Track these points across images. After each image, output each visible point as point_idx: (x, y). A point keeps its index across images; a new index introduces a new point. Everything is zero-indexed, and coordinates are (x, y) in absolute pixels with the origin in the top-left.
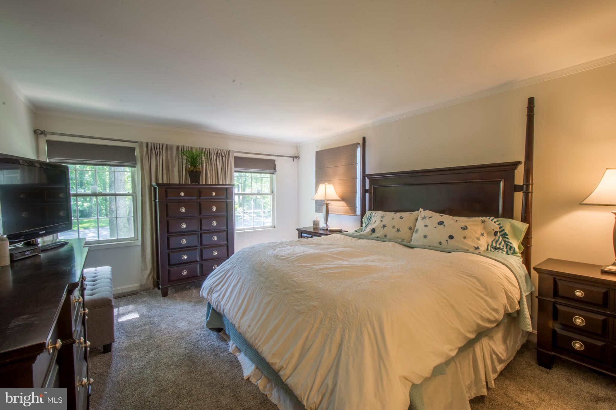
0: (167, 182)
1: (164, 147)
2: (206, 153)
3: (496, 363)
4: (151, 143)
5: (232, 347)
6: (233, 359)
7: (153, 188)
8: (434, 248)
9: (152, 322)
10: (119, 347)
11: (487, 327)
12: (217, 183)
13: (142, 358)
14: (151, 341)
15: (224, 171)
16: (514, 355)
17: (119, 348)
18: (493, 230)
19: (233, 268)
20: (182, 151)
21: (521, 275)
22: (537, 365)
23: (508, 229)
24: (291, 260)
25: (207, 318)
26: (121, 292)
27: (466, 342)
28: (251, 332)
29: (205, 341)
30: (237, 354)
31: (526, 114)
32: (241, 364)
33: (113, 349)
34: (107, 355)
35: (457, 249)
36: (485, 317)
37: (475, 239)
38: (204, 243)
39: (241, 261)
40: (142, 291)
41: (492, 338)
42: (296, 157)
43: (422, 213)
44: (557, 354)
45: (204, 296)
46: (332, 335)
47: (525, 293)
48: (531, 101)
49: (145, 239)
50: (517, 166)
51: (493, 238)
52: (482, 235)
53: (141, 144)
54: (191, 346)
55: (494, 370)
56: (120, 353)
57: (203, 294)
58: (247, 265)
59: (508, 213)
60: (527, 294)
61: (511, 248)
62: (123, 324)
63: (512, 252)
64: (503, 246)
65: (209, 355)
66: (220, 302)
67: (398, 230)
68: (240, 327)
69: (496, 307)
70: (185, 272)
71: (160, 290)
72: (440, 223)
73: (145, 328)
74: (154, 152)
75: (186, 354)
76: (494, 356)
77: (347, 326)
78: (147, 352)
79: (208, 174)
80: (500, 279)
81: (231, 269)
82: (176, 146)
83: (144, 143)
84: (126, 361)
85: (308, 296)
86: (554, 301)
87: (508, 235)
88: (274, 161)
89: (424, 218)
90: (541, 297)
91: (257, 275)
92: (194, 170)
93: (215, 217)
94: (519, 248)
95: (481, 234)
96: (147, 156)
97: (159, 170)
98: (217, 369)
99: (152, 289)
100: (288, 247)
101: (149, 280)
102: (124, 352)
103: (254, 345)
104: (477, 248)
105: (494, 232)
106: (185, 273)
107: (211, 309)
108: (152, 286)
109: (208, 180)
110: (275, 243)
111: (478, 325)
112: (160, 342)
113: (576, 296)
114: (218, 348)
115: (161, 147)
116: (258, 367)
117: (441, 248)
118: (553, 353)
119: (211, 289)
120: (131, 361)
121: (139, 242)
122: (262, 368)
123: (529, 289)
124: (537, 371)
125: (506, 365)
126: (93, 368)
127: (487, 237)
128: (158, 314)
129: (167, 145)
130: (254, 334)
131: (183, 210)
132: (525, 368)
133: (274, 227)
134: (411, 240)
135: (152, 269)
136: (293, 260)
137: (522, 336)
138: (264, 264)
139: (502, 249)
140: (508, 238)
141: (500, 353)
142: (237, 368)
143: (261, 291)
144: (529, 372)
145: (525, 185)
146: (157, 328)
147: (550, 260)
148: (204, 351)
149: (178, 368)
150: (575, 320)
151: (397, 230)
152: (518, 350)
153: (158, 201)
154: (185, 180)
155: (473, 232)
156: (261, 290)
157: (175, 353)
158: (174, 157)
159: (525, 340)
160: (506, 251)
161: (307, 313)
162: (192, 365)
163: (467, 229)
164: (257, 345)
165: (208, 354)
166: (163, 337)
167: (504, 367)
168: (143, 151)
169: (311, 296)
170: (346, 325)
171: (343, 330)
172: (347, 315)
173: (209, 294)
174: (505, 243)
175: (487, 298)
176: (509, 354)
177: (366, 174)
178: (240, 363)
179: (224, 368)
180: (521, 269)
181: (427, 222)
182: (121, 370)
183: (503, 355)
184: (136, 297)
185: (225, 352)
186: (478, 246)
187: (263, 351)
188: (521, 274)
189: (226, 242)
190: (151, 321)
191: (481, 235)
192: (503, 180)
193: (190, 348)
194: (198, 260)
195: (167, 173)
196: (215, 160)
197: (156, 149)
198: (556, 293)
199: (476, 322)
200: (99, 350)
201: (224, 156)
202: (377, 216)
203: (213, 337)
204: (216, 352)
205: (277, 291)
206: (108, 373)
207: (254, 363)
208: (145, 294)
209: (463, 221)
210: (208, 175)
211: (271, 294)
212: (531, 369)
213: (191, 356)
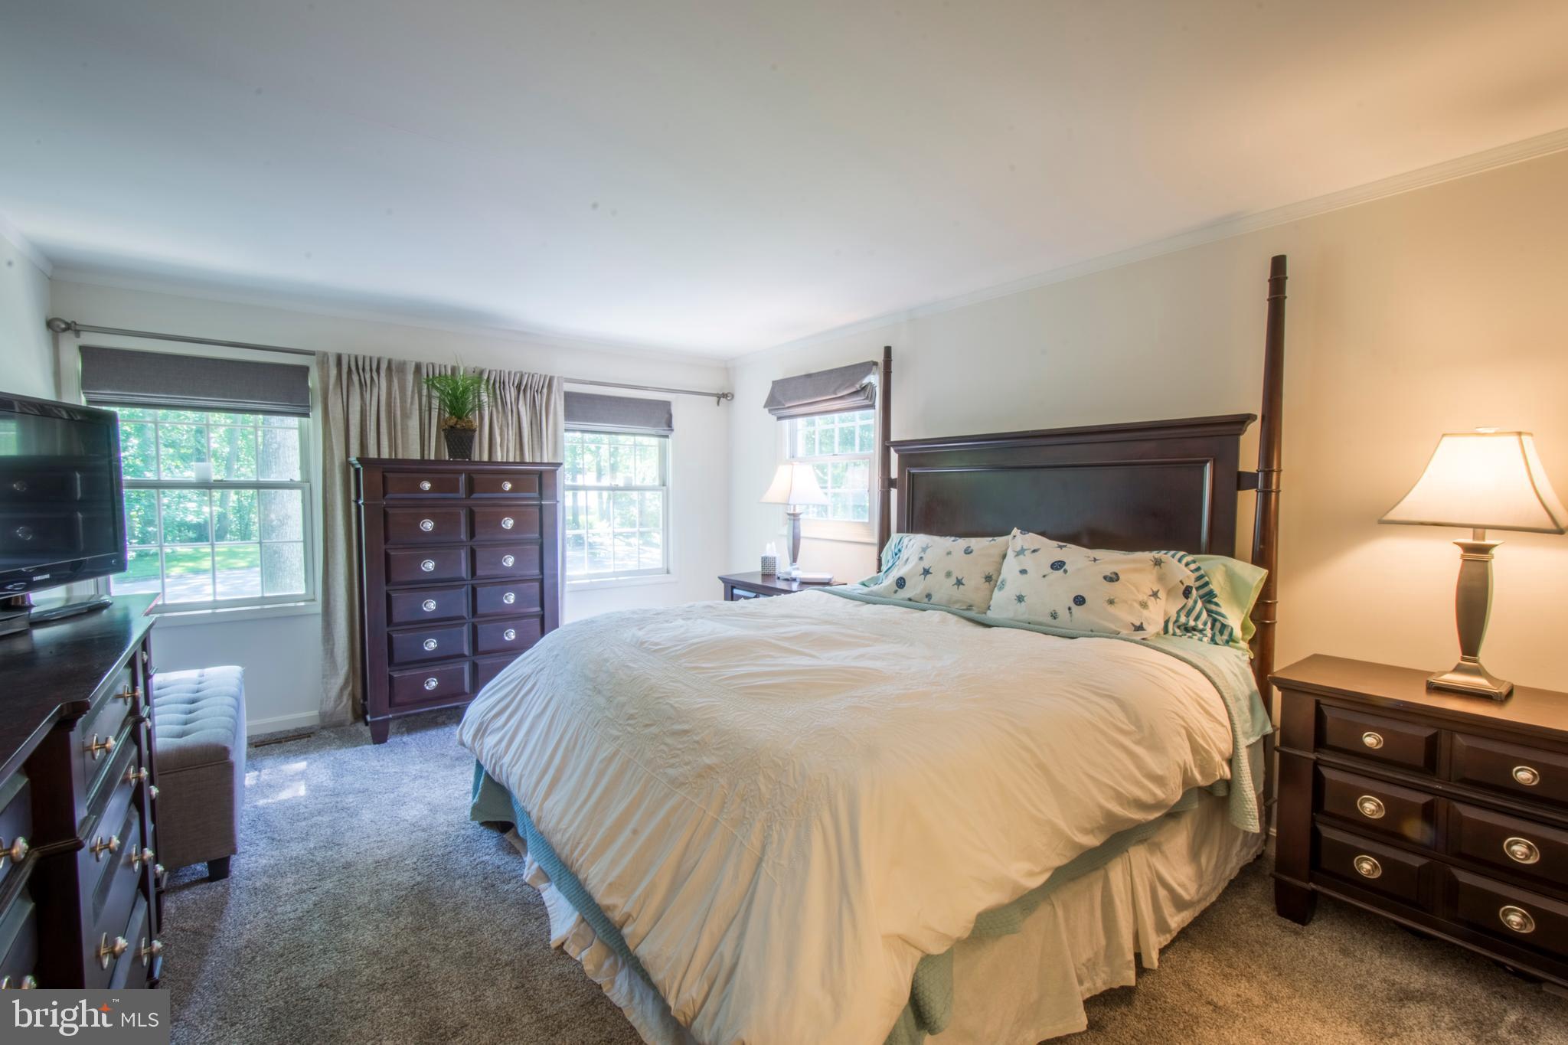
0: (390, 454)
1: (384, 366)
2: (492, 382)
3: (1168, 909)
4: (349, 356)
5: (529, 868)
6: (529, 899)
7: (352, 470)
8: (1037, 627)
9: (340, 806)
10: (250, 866)
11: (1131, 820)
12: (518, 460)
13: (303, 894)
14: (330, 853)
15: (537, 429)
16: (1220, 890)
17: (249, 868)
18: (1181, 582)
19: (537, 673)
20: (429, 377)
21: (1240, 695)
22: (1274, 914)
23: (1217, 584)
24: (673, 654)
25: (474, 797)
26: (270, 732)
27: (1075, 856)
28: (565, 830)
29: (466, 854)
30: (542, 886)
31: (1268, 297)
32: (549, 909)
33: (235, 871)
34: (218, 886)
35: (1092, 631)
36: (1128, 795)
37: (1137, 605)
38: (481, 610)
39: (558, 655)
40: (323, 728)
41: (1160, 849)
42: (725, 396)
43: (1018, 539)
44: (1319, 888)
45: (465, 741)
46: (744, 838)
47: (1248, 739)
48: (1279, 265)
49: (332, 597)
50: (1243, 426)
51: (1182, 601)
52: (1155, 595)
53: (323, 359)
54: (430, 866)
55: (1162, 926)
56: (250, 880)
57: (464, 738)
58: (569, 667)
59: (1223, 543)
60: (1252, 740)
61: (1224, 628)
62: (268, 811)
63: (1225, 637)
64: (1205, 624)
65: (471, 889)
66: (501, 758)
67: (959, 582)
68: (541, 817)
69: (1159, 772)
70: (434, 683)
71: (368, 728)
72: (1058, 565)
73: (322, 821)
74: (355, 378)
75: (414, 885)
76: (1162, 893)
77: (779, 815)
78: (320, 880)
79: (495, 435)
80: (1178, 703)
81: (533, 675)
82: (414, 364)
83: (329, 355)
84: (264, 901)
85: (697, 742)
86: (1315, 758)
87: (1216, 596)
88: (666, 405)
89: (1020, 553)
90: (1285, 749)
91: (590, 689)
92: (458, 426)
93: (510, 543)
94: (1244, 628)
95: (1151, 593)
96: (339, 390)
97: (370, 425)
98: (487, 922)
99: (351, 724)
100: (680, 622)
101: (341, 702)
102: (260, 879)
103: (570, 863)
104: (1139, 627)
105: (1183, 588)
106: (432, 684)
107: (483, 773)
108: (350, 716)
109: (496, 452)
110: (646, 610)
111: (1109, 815)
112: (355, 854)
113: (1364, 744)
114: (496, 870)
115: (374, 367)
116: (586, 917)
117: (1056, 627)
118: (1312, 886)
119: (481, 724)
120: (275, 902)
121: (318, 607)
122: (593, 920)
123: (1258, 728)
124: (1272, 929)
125: (1196, 914)
126: (179, 917)
127: (1167, 599)
128: (357, 786)
129: (390, 362)
130: (571, 834)
131: (428, 525)
132: (1244, 921)
133: (668, 572)
134: (989, 608)
135: (351, 674)
136: (678, 653)
137: (1244, 844)
138: (608, 664)
139: (1201, 631)
140: (1217, 604)
141: (1179, 885)
142: (536, 919)
143: (596, 729)
144: (1252, 931)
145: (1263, 473)
146: (350, 819)
147: (1317, 659)
148: (460, 877)
149: (389, 919)
150: (1361, 804)
151: (955, 581)
152: (1232, 878)
153: (363, 504)
154: (436, 450)
155: (1130, 586)
156: (595, 727)
157: (388, 882)
158: (409, 393)
159: (1251, 853)
160: (1210, 635)
161: (694, 783)
162: (425, 911)
163: (1118, 579)
164: (577, 861)
165: (471, 885)
166: (364, 842)
167: (1190, 920)
168: (328, 376)
169: (706, 743)
170: (776, 814)
171: (769, 824)
172: (781, 788)
173: (476, 738)
174: (1209, 615)
175: (1140, 750)
176: (1206, 889)
177: (892, 440)
178: (546, 908)
179: (504, 920)
180: (1243, 681)
181: (1027, 561)
182: (247, 921)
183: (1188, 890)
184: (309, 743)
185: (512, 881)
186: (1142, 623)
187: (590, 877)
188: (1239, 692)
189: (538, 609)
190: (337, 802)
191: (1150, 596)
192: (1212, 459)
193: (426, 871)
194: (466, 652)
195: (390, 434)
196: (513, 400)
197: (361, 371)
198: (1320, 741)
199: (1101, 807)
200: (199, 872)
201: (537, 391)
202: (913, 545)
203: (486, 845)
204: (490, 882)
205: (629, 729)
206: (213, 928)
207: (577, 907)
208: (330, 736)
209: (1111, 559)
210: (495, 439)
211: (617, 738)
212: (1259, 923)
213: (428, 890)
